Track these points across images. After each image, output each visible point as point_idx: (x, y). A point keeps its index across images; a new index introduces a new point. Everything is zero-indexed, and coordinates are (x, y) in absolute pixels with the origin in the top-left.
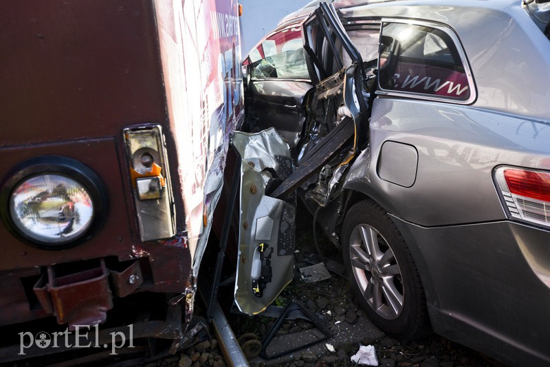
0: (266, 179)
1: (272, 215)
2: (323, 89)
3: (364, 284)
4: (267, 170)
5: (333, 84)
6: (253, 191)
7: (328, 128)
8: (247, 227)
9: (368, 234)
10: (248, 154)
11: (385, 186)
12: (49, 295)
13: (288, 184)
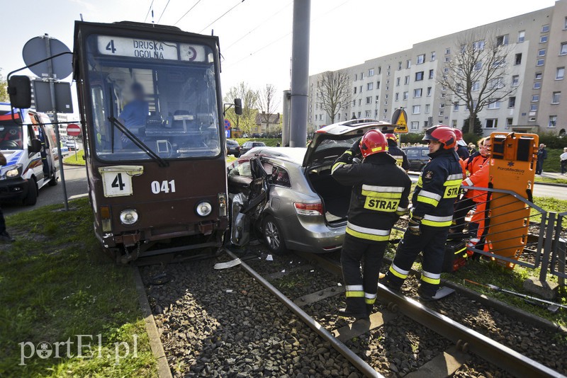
0: (240, 208)
1: (242, 219)
2: (257, 181)
3: (270, 241)
4: (240, 205)
5: (260, 180)
6: (236, 211)
7: (259, 194)
8: (234, 222)
9: (270, 225)
10: (234, 200)
11: (273, 209)
12: (201, 227)
13: (247, 210)
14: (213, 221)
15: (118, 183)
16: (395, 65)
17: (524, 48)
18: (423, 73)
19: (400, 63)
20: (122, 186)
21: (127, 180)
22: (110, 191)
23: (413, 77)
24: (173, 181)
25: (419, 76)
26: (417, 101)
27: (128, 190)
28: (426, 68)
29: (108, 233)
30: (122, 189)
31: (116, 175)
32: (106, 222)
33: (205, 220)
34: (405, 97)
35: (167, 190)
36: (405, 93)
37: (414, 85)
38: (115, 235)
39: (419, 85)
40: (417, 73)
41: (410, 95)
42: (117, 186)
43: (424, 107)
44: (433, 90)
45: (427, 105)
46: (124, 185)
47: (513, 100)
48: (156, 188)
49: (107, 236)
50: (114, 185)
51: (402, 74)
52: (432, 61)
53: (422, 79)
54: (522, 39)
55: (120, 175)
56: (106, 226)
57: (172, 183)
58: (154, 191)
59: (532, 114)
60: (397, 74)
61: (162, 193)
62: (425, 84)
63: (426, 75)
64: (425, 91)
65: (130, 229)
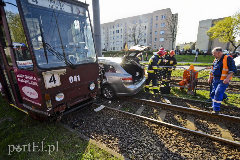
3: (106, 96)
9: (106, 89)
11: (109, 82)
12: (92, 95)
14: (95, 91)
15: (52, 80)
16: (109, 27)
17: (147, 25)
18: (119, 30)
19: (111, 26)
20: (55, 81)
21: (57, 78)
22: (49, 85)
23: (115, 32)
24: (79, 75)
25: (118, 31)
26: (118, 40)
27: (58, 83)
28: (119, 28)
29: (49, 108)
30: (55, 83)
31: (51, 75)
32: (49, 102)
33: (93, 91)
34: (114, 39)
35: (76, 80)
36: (113, 37)
37: (116, 34)
38: (53, 108)
39: (118, 34)
40: (117, 30)
41: (115, 38)
42: (52, 81)
43: (120, 42)
44: (122, 36)
45: (121, 41)
46: (56, 81)
47: (145, 40)
48: (71, 80)
49: (49, 110)
50: (51, 81)
51: (112, 30)
52: (121, 26)
53: (119, 32)
54: (146, 22)
55: (53, 75)
56: (49, 104)
57: (78, 76)
58: (71, 82)
59: (150, 45)
60: (110, 30)
61: (74, 82)
62: (120, 34)
63: (120, 31)
64: (120, 37)
65: (61, 103)
